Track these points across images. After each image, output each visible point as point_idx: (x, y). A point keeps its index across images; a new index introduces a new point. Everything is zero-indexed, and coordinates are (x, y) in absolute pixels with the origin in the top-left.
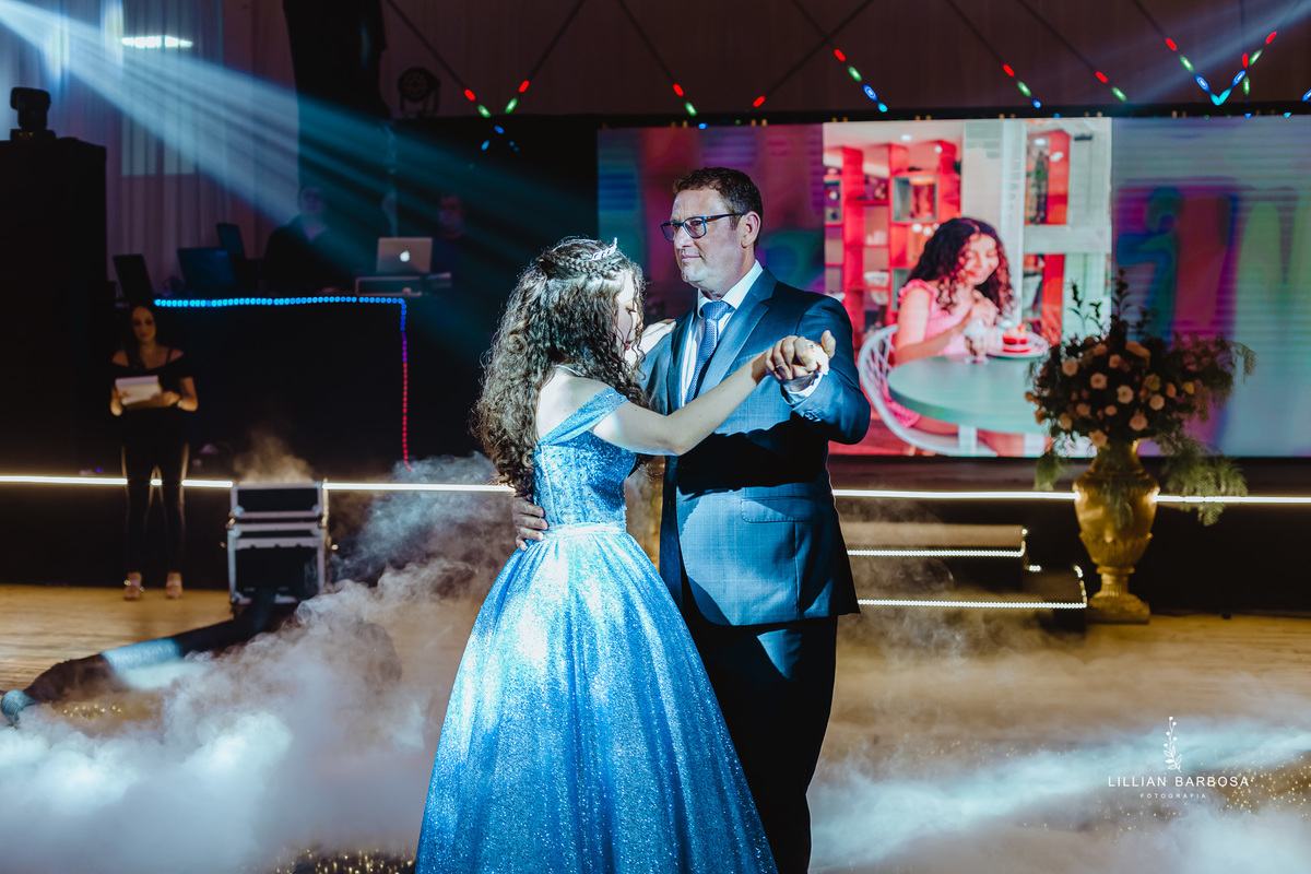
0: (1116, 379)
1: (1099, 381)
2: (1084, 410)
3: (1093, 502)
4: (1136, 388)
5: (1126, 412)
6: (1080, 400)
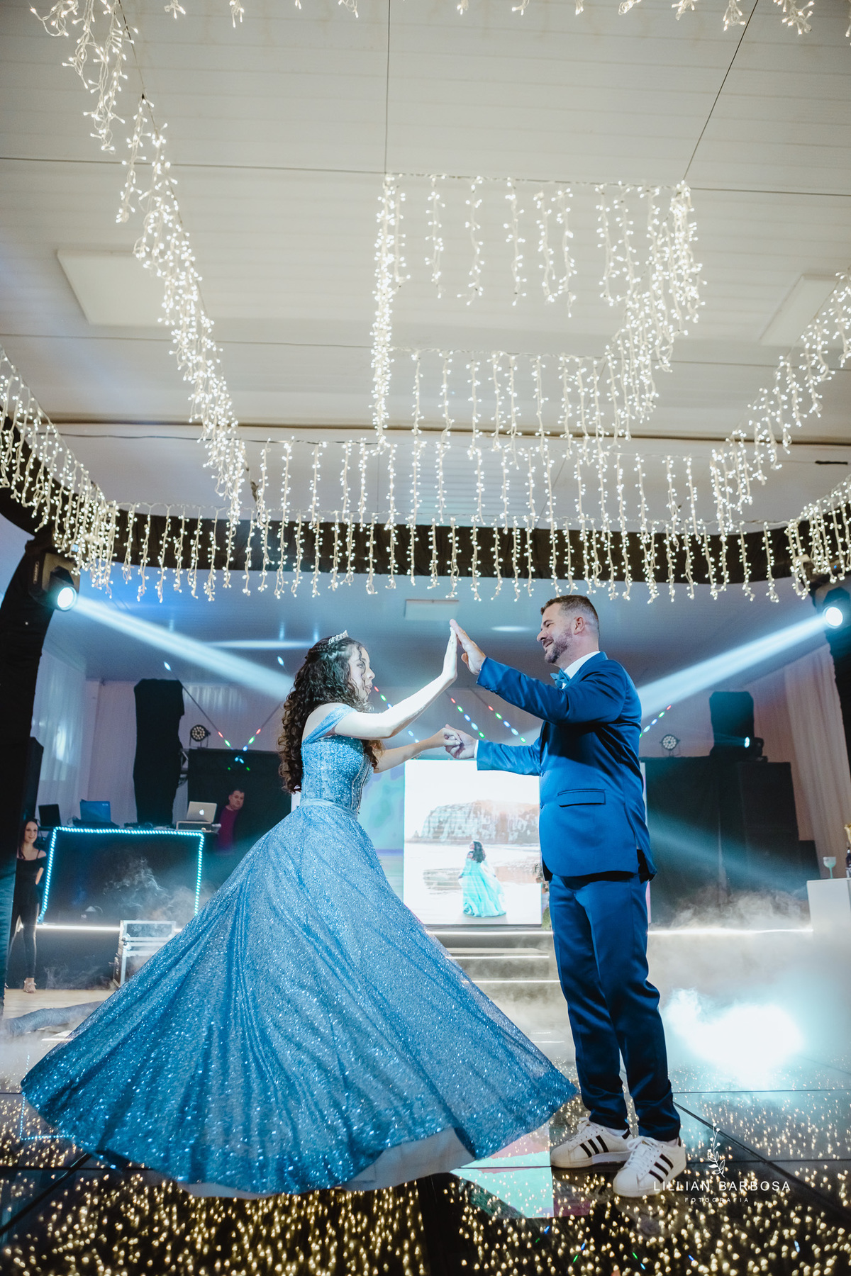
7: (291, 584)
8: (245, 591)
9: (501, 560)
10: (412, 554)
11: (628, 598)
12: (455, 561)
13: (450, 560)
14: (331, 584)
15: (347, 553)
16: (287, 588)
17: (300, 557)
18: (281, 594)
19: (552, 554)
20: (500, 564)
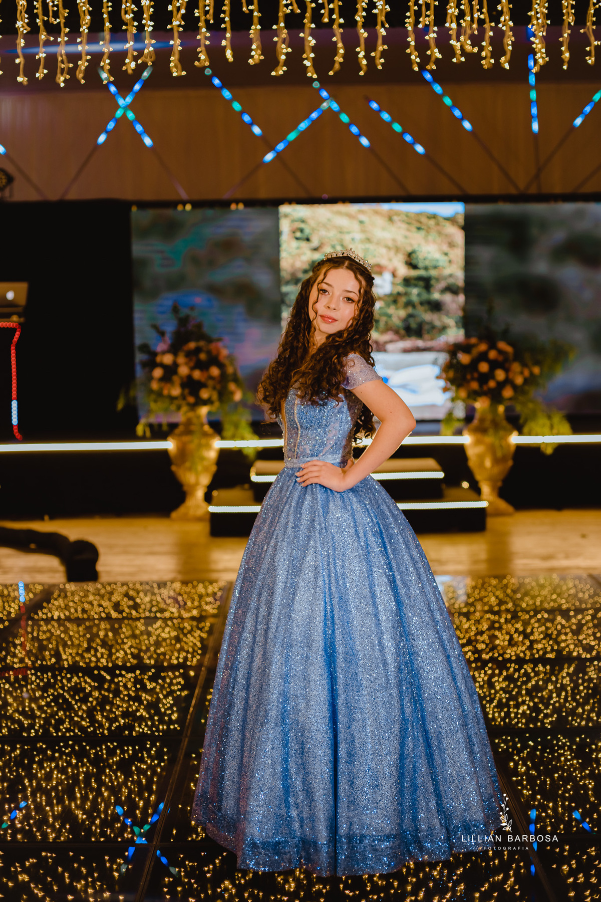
0: (494, 365)
1: (484, 367)
2: (475, 385)
3: (477, 443)
4: (507, 370)
5: (501, 385)
6: (473, 379)
7: (76, 66)
8: (20, 79)
9: (342, 21)
10: (227, 19)
11: (507, 66)
12: (282, 25)
13: (277, 24)
14: (125, 64)
15: (144, 22)
16: (72, 72)
17: (84, 29)
18: (65, 81)
19: (408, 9)
20: (340, 26)
